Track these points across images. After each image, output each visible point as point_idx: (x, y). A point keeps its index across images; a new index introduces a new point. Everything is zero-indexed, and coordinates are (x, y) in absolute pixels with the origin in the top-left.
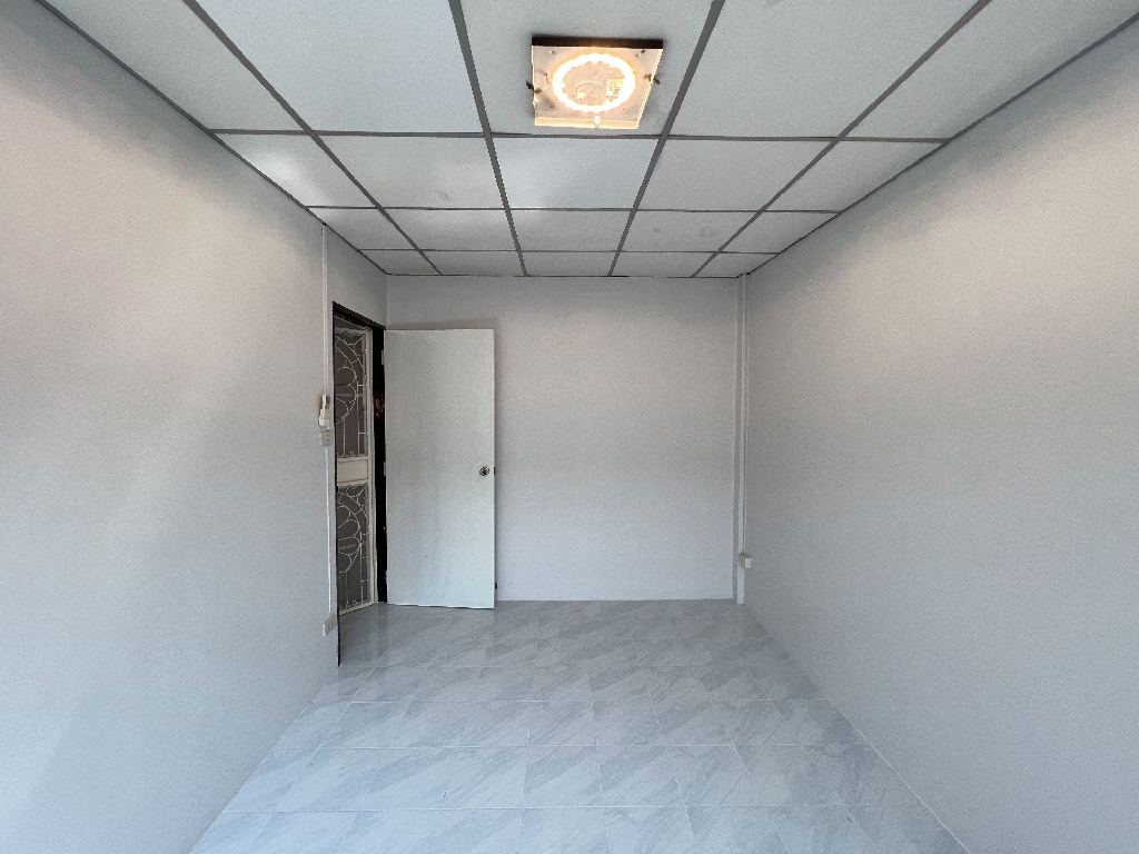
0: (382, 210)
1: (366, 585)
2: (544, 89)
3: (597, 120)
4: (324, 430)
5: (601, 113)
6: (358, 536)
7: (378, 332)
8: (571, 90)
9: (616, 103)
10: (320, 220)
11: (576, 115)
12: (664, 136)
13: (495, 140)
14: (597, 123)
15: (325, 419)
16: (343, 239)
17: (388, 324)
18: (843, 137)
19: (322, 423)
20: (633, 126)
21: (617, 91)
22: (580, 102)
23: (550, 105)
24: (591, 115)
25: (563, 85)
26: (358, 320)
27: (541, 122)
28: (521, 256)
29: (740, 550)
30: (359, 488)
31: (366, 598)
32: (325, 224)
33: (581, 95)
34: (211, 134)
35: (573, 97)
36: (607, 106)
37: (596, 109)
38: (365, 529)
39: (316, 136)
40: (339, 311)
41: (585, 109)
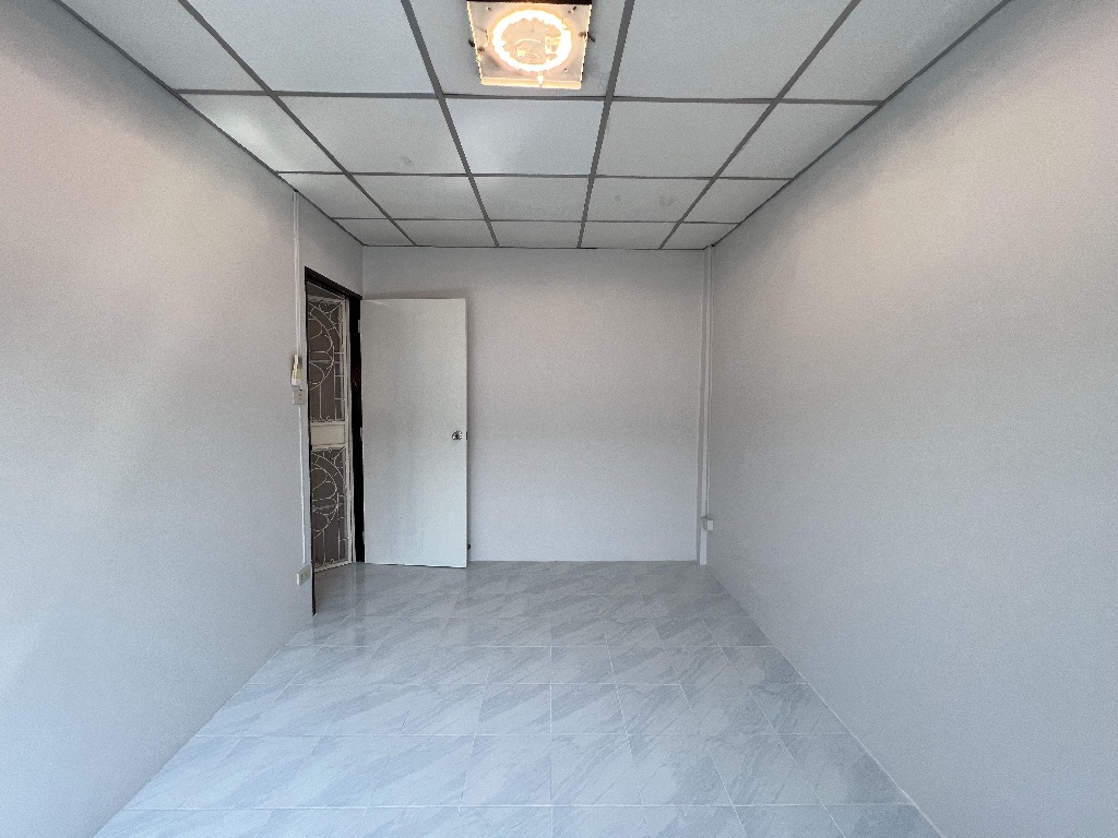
0: (350, 175)
1: (344, 545)
2: (485, 46)
3: (540, 79)
4: (297, 389)
5: (544, 73)
6: (335, 497)
7: (355, 301)
8: (511, 48)
9: (557, 62)
10: (291, 186)
11: (518, 74)
12: (609, 98)
13: (448, 101)
14: (541, 83)
15: (298, 379)
16: (315, 206)
17: (363, 294)
18: (780, 98)
19: (294, 382)
20: (575, 86)
21: (554, 48)
22: (520, 60)
23: (494, 64)
24: (533, 75)
25: (504, 43)
26: (333, 288)
27: (488, 81)
28: (489, 225)
29: (703, 514)
30: (335, 451)
31: (343, 556)
32: (296, 190)
33: (521, 53)
34: (176, 94)
35: (514, 56)
36: (549, 65)
37: (538, 68)
38: (341, 491)
39: (276, 96)
40: (311, 277)
41: (528, 68)
